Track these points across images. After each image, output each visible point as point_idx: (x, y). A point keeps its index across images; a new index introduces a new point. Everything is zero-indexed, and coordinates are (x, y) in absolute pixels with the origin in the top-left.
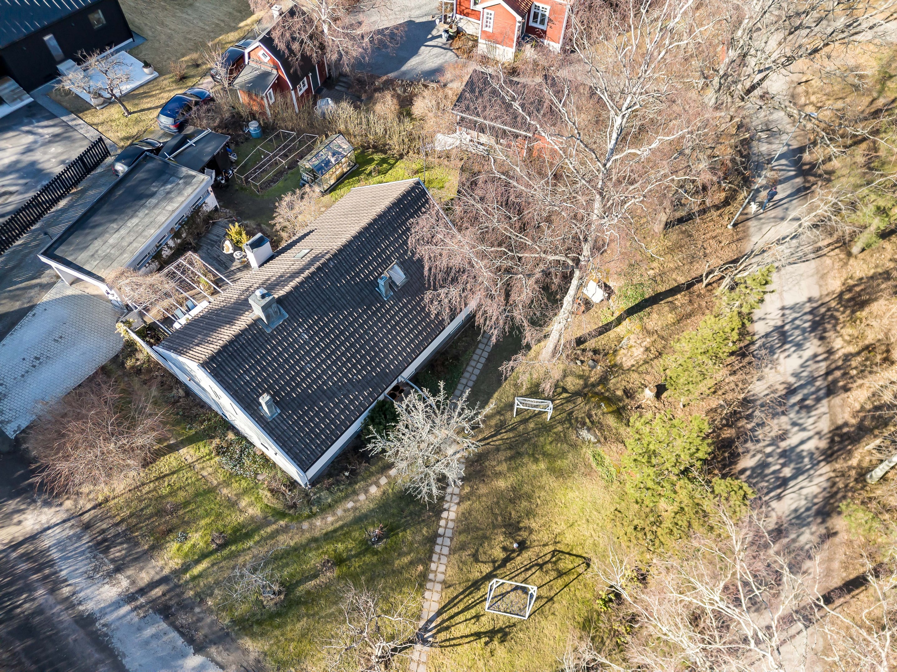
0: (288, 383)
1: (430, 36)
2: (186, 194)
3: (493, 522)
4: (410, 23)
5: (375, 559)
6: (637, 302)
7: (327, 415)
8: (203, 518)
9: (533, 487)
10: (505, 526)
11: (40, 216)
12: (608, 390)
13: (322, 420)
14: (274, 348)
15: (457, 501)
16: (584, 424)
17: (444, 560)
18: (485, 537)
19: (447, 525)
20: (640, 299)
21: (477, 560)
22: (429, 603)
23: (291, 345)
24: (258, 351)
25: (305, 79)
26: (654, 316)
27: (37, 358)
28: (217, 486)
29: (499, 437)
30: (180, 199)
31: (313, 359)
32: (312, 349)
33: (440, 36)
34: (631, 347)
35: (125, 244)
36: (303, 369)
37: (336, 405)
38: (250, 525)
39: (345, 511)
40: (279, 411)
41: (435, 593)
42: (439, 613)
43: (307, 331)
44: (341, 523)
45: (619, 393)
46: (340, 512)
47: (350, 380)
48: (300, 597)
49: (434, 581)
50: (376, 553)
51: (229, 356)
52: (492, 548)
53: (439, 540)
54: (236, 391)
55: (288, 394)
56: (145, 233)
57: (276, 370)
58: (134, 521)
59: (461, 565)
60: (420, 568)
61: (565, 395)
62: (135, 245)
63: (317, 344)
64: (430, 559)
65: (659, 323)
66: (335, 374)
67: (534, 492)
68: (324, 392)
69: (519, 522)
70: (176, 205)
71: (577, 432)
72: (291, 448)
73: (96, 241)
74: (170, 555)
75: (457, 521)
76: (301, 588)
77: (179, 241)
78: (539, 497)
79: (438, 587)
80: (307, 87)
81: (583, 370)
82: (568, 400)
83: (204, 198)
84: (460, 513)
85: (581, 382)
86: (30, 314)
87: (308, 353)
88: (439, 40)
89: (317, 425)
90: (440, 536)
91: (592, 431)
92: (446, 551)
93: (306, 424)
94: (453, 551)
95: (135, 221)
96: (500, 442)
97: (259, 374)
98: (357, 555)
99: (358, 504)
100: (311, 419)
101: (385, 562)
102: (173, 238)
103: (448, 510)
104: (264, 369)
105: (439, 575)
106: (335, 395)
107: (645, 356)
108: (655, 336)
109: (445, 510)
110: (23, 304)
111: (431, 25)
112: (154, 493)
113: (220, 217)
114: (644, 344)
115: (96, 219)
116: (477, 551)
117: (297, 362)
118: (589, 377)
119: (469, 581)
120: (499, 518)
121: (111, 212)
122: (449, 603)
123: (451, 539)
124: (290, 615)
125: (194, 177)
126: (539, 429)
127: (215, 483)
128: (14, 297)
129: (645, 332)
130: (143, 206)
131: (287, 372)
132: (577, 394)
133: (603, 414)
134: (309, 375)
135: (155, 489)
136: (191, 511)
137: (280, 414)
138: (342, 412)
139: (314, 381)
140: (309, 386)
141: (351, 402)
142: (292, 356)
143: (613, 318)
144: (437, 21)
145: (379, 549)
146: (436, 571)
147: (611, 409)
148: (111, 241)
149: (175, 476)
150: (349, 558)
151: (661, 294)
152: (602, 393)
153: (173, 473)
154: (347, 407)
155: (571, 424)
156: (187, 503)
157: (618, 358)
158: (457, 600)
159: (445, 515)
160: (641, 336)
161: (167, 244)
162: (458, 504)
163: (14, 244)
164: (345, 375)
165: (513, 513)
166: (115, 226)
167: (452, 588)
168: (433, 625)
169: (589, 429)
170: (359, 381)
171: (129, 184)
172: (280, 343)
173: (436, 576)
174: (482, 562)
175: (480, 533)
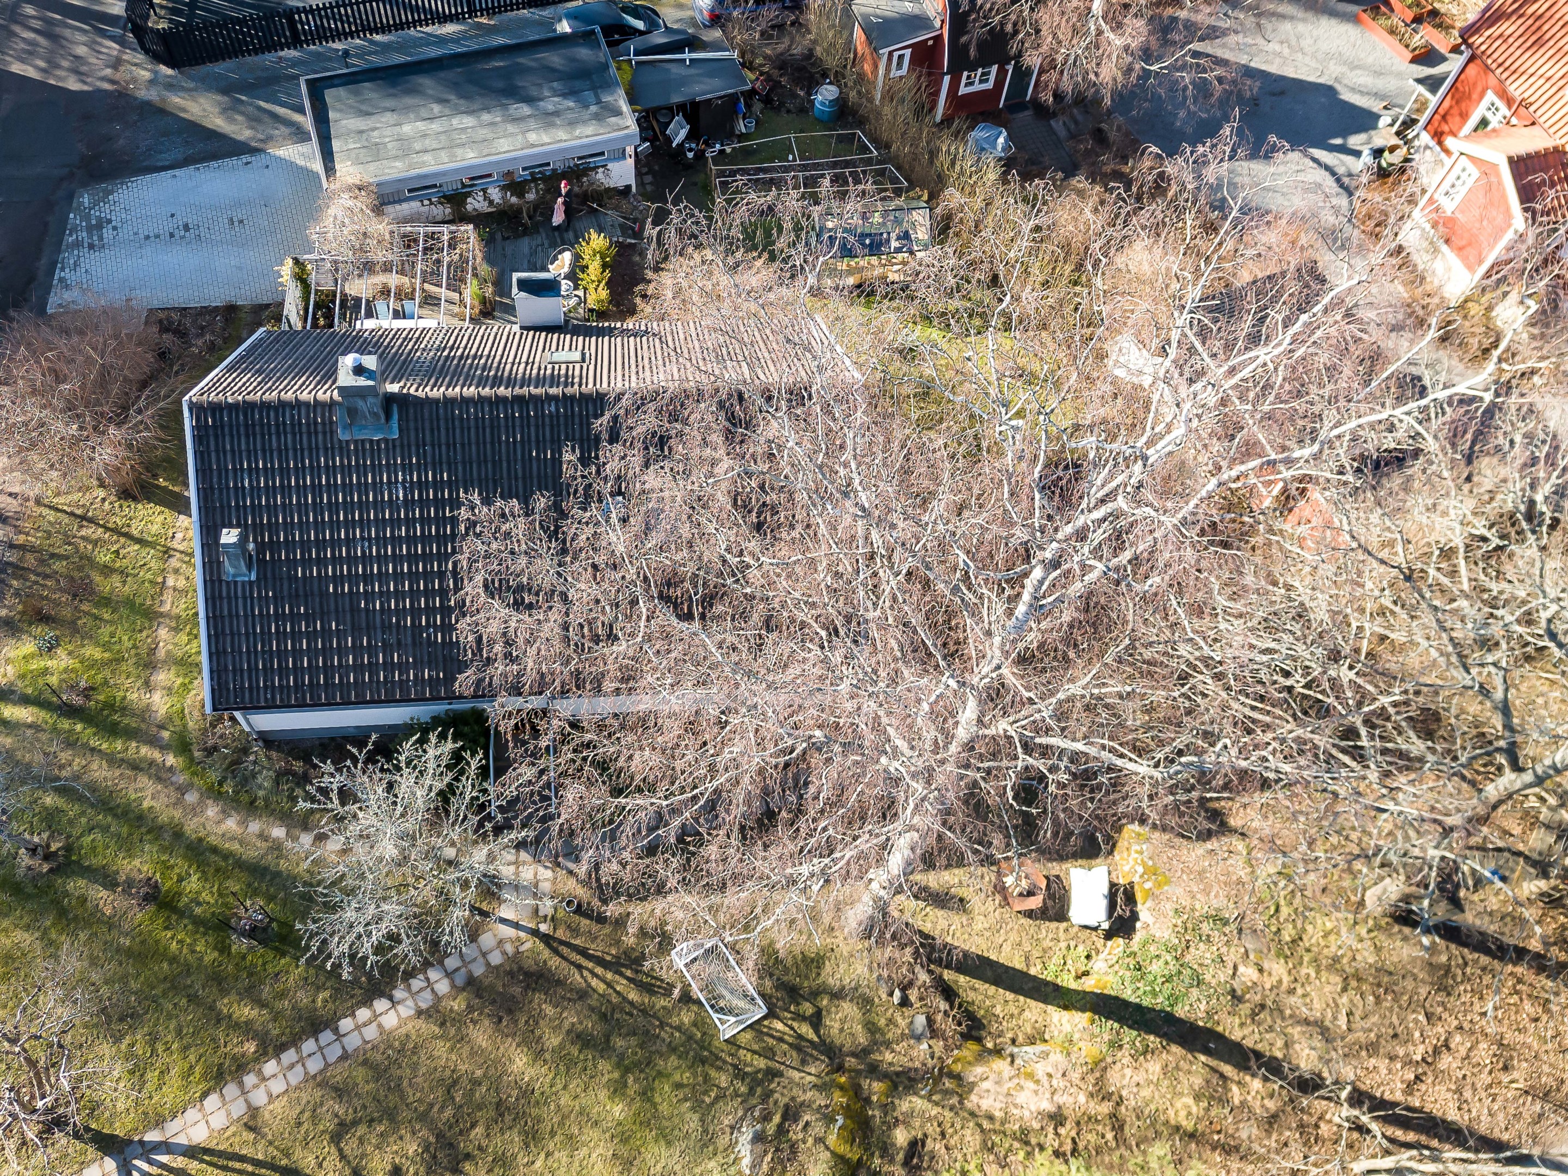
0: (305, 545)
1: (1338, 141)
2: (577, 133)
3: (431, 1105)
4: (1329, 91)
5: (211, 956)
6: (1147, 1002)
7: (326, 652)
8: (97, 644)
9: (561, 1124)
10: (440, 1136)
11: (400, 26)
12: (886, 1108)
13: (312, 652)
14: (331, 470)
15: (424, 1006)
16: (766, 1118)
17: (296, 1077)
18: (390, 1115)
19: (365, 1025)
20: (1160, 1002)
21: (336, 1138)
22: (199, 1116)
23: (363, 488)
24: (299, 454)
25: (995, 68)
26: (1154, 1067)
27: (186, 228)
28: (162, 615)
29: (609, 976)
30: (562, 134)
31: (381, 541)
32: (395, 523)
33: (1357, 154)
34: (1030, 1076)
35: (417, 146)
36: (350, 542)
37: (357, 649)
38: (134, 715)
39: (262, 836)
40: (253, 577)
41: (223, 1112)
42: (192, 1152)
43: (409, 487)
44: (235, 847)
45: (901, 1137)
46: (255, 827)
47: (416, 627)
48: (67, 894)
49: (244, 1093)
50: (224, 949)
51: (246, 425)
52: (378, 1147)
53: (326, 1036)
54: (212, 488)
55: (293, 563)
56: (459, 152)
57: (302, 508)
58: (31, 560)
59: (307, 1114)
60: (251, 1047)
61: (806, 1030)
62: (427, 157)
63: (410, 522)
64: (281, 1048)
65: (1146, 1093)
66: (399, 595)
67: (553, 1134)
68: (355, 609)
69: (468, 1156)
70: (546, 138)
71: (742, 1119)
72: (225, 651)
73: (389, 114)
74: (12, 655)
75: (387, 1036)
76: (81, 883)
77: (514, 200)
78: (548, 1155)
79: (239, 1109)
80: (990, 85)
81: (891, 1021)
82: (799, 1045)
83: (608, 159)
84: (403, 1031)
85: (862, 1039)
86: (245, 158)
87: (381, 523)
88: (1349, 159)
89: (297, 653)
90: (336, 1031)
91: (760, 1147)
92: (314, 1066)
93: (281, 636)
94: (320, 1081)
95: (468, 121)
96: (601, 987)
97: (270, 491)
98: (198, 922)
99: (289, 844)
100: (296, 636)
101: (218, 980)
102: (504, 188)
103: (394, 1003)
104: (285, 490)
105: (262, 1090)
106: (369, 629)
107: (1036, 1125)
108: (1105, 1108)
109: (391, 998)
110: (253, 138)
111: (1366, 121)
112: (90, 547)
113: (616, 208)
114: (1060, 1099)
115: (425, 81)
116: (355, 1123)
117: (349, 524)
118: (888, 1044)
119: (288, 1156)
120: (449, 1112)
121: (455, 87)
122: (221, 1154)
123: (345, 1057)
124: (29, 906)
125: (618, 113)
126: (690, 1038)
127: (166, 608)
128: (254, 120)
129: (1091, 1079)
130: (504, 107)
131: (319, 526)
132: (830, 1051)
133: (820, 1140)
134: (352, 560)
135: (95, 543)
136: (96, 618)
137: (251, 583)
138: (359, 668)
139: (353, 579)
140: (338, 580)
141: (389, 666)
142: (349, 506)
143: (1073, 985)
144: (1384, 121)
145: (234, 948)
146: (264, 1079)
147: (843, 1149)
148: (407, 129)
149: (137, 547)
150: (181, 914)
151: (1220, 1037)
152: (867, 1101)
153: (140, 541)
154: (373, 667)
155: (752, 1091)
156: (105, 602)
157: (979, 1070)
158: (237, 1165)
159: (381, 1005)
160: (1075, 1076)
161: (484, 191)
162: (420, 1013)
163: (331, 44)
164: (415, 612)
165: (479, 1130)
166: (436, 108)
167: (252, 1136)
168: (164, 1159)
169: (759, 1138)
170: (431, 643)
171: (521, 60)
172: (346, 470)
173: (256, 1086)
174: (340, 1151)
175: (393, 1099)
